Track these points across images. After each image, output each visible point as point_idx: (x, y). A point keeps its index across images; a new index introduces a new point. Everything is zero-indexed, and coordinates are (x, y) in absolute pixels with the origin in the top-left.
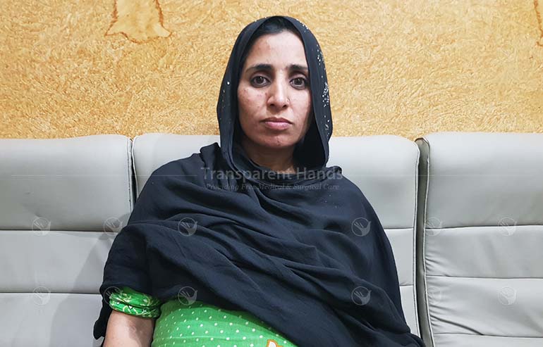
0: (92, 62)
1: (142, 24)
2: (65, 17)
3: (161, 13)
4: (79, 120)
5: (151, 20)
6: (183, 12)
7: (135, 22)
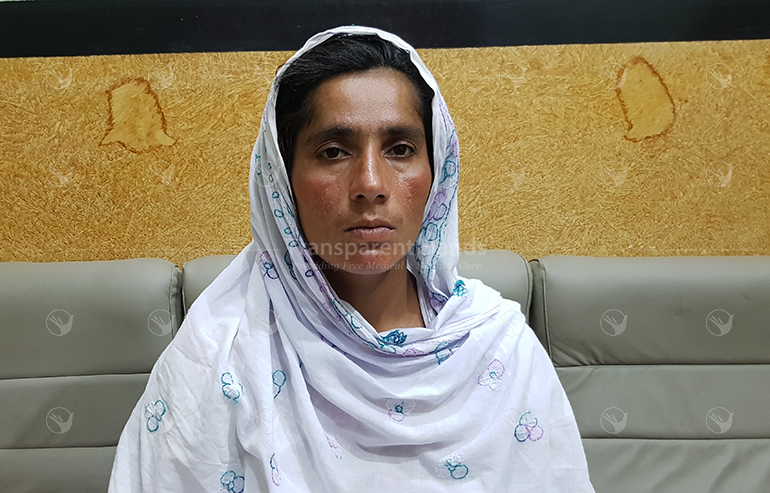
2: (53, 126)
3: (163, 119)
4: (71, 242)
5: (152, 126)
6: (189, 116)
7: (133, 129)
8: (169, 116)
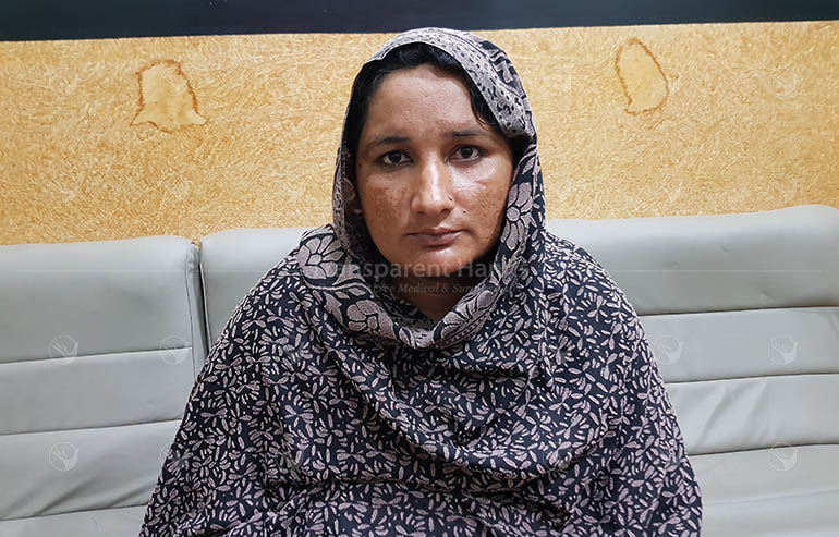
0: (115, 157)
1: (173, 111)
2: (83, 107)
3: (194, 98)
5: (183, 105)
6: (220, 96)
7: (165, 109)
8: (200, 96)
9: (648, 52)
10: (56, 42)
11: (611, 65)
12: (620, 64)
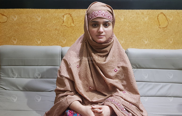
0: (58, 31)
1: (69, 23)
2: (53, 22)
3: (73, 21)
5: (71, 23)
6: (78, 21)
8: (74, 21)
9: (165, 15)
10: (49, 9)
11: (156, 18)
12: (158, 18)
